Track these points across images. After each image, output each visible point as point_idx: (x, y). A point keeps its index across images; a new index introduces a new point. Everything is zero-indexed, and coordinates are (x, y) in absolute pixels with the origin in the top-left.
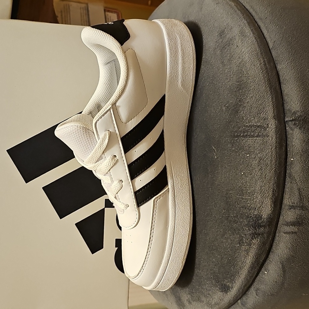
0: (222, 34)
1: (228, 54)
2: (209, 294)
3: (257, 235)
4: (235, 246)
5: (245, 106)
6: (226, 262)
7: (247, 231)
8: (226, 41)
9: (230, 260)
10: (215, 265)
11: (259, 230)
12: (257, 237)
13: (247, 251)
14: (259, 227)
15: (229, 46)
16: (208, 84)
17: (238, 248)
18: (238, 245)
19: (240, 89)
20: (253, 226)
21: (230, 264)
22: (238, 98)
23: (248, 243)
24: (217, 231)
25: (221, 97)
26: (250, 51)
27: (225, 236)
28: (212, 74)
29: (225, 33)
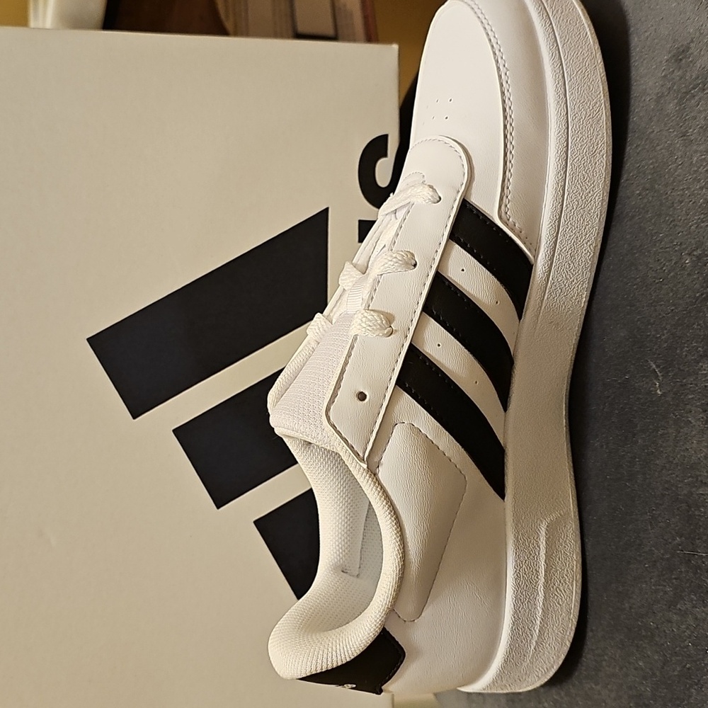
0: (680, 56)
1: (700, 112)
6: (676, 673)
8: (694, 76)
9: (689, 669)
10: (645, 678)
15: (704, 90)
16: (638, 192)
21: (687, 679)
24: (656, 591)
25: (680, 229)
27: (679, 606)
28: (651, 164)
29: (692, 53)
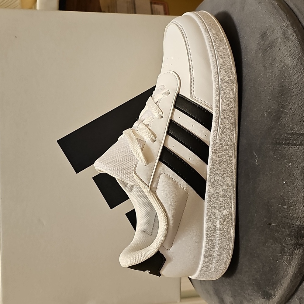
0: (264, 36)
1: (270, 57)
2: (251, 299)
3: (299, 245)
4: (277, 256)
5: (287, 113)
6: (267, 270)
7: (289, 241)
8: (268, 44)
9: (272, 268)
10: (257, 272)
11: (301, 240)
12: (300, 248)
13: (289, 261)
14: (302, 238)
15: (271, 49)
16: (249, 88)
17: (280, 257)
18: (280, 254)
19: (281, 95)
20: (295, 237)
21: (271, 272)
22: (280, 104)
23: (290, 253)
24: (259, 239)
25: (263, 102)
26: (293, 55)
27: (267, 244)
28: (253, 77)
29: (267, 35)
